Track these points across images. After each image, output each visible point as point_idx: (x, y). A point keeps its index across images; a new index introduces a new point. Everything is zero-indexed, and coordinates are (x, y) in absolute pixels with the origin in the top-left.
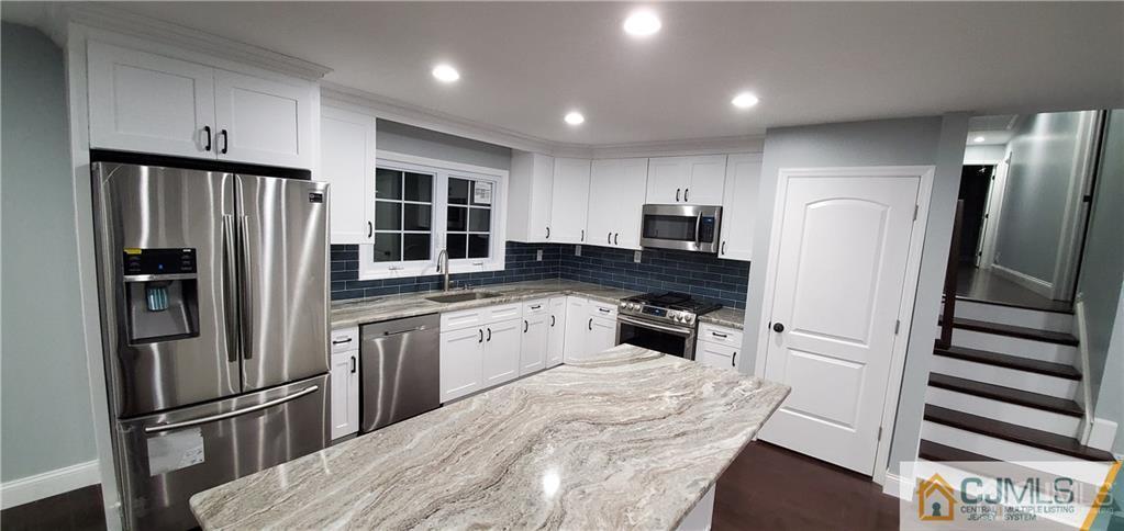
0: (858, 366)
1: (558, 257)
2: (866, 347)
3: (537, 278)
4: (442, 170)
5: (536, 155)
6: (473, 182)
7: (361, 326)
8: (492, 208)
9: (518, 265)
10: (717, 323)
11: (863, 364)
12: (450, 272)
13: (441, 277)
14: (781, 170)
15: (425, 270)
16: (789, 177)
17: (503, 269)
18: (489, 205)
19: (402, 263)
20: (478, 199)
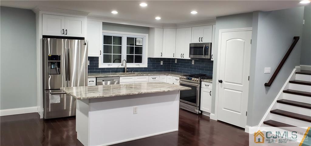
0: (241, 92)
1: (170, 64)
2: (242, 86)
3: (161, 71)
4: (125, 35)
5: (156, 29)
6: (136, 38)
7: (96, 78)
8: (143, 47)
9: (153, 66)
10: (206, 82)
11: (242, 91)
12: (127, 67)
13: (124, 68)
14: (220, 30)
15: (118, 66)
16: (222, 32)
17: (147, 67)
18: (142, 46)
19: (112, 63)
20: (137, 44)
